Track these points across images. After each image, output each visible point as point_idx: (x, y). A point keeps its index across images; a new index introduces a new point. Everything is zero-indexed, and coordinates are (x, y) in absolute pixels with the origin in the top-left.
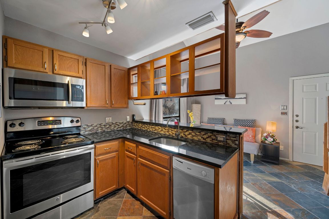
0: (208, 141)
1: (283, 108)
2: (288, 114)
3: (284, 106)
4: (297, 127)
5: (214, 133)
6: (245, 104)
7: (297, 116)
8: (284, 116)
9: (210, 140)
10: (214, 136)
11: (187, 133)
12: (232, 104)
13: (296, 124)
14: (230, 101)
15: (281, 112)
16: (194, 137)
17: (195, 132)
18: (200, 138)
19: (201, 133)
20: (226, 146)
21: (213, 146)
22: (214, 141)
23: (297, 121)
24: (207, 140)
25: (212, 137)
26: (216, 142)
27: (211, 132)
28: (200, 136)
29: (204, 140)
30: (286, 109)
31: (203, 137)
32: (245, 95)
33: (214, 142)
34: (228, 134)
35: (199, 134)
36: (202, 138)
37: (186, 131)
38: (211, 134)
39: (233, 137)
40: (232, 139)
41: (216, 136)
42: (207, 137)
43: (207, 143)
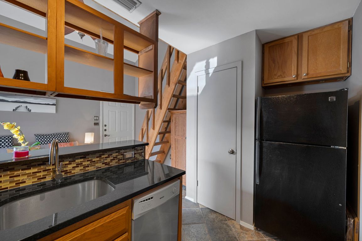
0: (113, 165)
1: (95, 119)
2: (99, 124)
3: (96, 117)
4: (106, 136)
5: (121, 151)
6: (55, 112)
7: (105, 126)
8: (96, 126)
9: (116, 162)
10: (121, 155)
11: (70, 167)
12: (31, 111)
13: (105, 133)
14: (27, 107)
15: (94, 122)
16: (87, 169)
17: (90, 159)
18: (99, 165)
19: (102, 156)
20: (134, 162)
21: (120, 168)
22: (121, 161)
23: (105, 130)
24: (111, 164)
25: (118, 157)
26: (123, 162)
27: (117, 151)
28: (101, 162)
29: (107, 166)
30: (98, 120)
31: (105, 161)
32: (55, 101)
33: (121, 163)
34: (136, 148)
35: (98, 159)
36: (103, 164)
37: (68, 162)
38: (117, 154)
39: (140, 150)
40: (139, 151)
41: (123, 154)
42: (111, 160)
43: (110, 169)
